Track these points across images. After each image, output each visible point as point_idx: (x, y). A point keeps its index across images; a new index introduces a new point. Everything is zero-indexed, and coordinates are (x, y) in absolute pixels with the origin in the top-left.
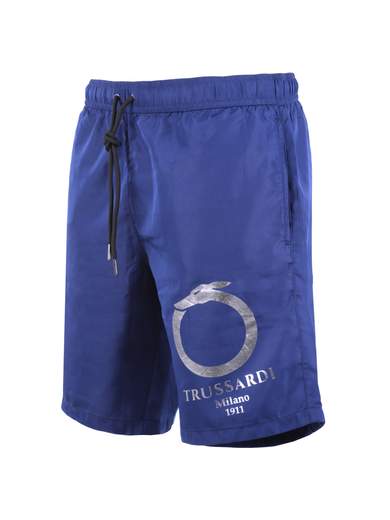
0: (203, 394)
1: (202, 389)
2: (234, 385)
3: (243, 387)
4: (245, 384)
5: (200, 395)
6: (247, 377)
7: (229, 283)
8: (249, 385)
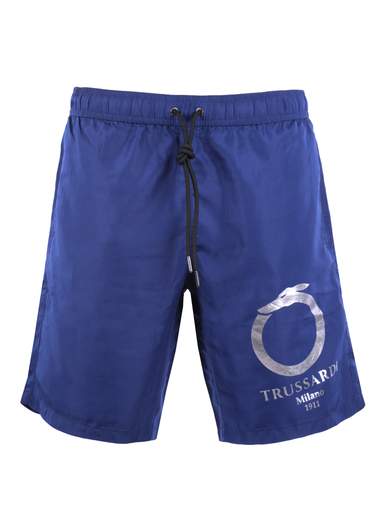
0: (286, 392)
1: (285, 388)
2: (311, 383)
3: (318, 382)
4: (320, 379)
5: (282, 394)
6: (320, 373)
7: (307, 285)
8: (323, 380)
